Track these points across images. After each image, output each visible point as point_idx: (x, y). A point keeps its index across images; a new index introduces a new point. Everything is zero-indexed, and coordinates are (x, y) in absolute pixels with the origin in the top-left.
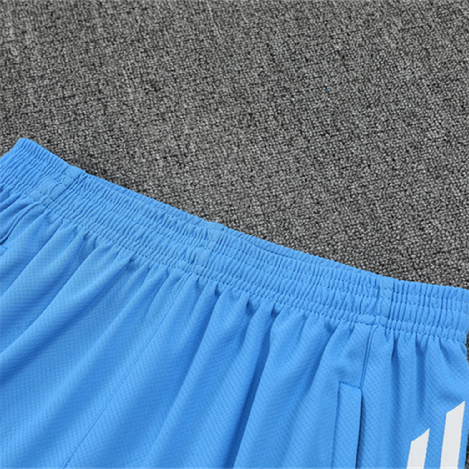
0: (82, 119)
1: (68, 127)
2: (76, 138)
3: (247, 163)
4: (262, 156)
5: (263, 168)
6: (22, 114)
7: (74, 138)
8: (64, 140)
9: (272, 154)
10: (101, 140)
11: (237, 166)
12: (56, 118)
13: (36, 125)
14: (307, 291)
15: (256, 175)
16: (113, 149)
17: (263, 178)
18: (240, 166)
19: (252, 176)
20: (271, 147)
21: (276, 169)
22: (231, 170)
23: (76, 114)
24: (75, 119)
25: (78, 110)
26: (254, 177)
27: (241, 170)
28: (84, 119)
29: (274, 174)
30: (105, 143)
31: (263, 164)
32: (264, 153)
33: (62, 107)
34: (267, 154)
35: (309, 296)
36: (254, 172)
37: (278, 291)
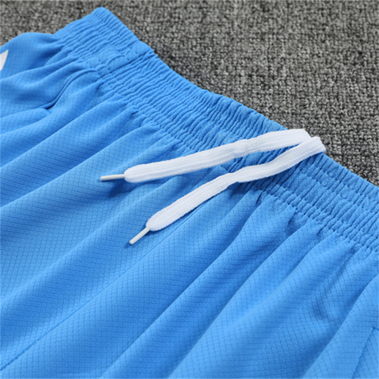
0: (175, 22)
1: (159, 26)
2: (163, 38)
3: (340, 99)
4: (359, 96)
5: (357, 108)
6: (117, 6)
7: (160, 38)
8: (150, 37)
9: (373, 96)
10: (188, 46)
11: (327, 101)
12: (149, 16)
13: (127, 18)
14: (365, 220)
15: (346, 114)
16: (197, 56)
17: (353, 118)
18: (332, 101)
19: (342, 114)
20: (373, 89)
21: (372, 113)
22: (320, 103)
23: (171, 17)
24: (168, 21)
25: (175, 13)
26: (344, 115)
27: (331, 105)
28: (178, 22)
29: (369, 117)
30: (192, 49)
31: (359, 104)
32: (363, 93)
33: (160, 7)
34: (366, 95)
35: (366, 226)
36: (346, 110)
37: (330, 214)
